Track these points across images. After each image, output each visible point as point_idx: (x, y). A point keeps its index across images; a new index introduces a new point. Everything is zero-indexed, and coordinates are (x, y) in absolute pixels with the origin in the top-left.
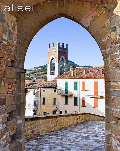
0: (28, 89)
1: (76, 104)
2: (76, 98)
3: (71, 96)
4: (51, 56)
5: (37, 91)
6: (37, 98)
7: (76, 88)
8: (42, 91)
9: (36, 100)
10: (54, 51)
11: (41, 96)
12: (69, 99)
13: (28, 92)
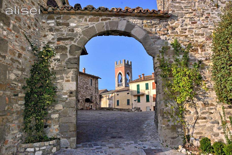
0: (103, 95)
1: (148, 100)
2: (148, 96)
3: (143, 95)
4: (118, 71)
5: (112, 96)
6: (111, 101)
7: (147, 88)
8: (116, 95)
9: (110, 103)
10: (120, 66)
11: (115, 100)
12: (141, 98)
13: (103, 98)
